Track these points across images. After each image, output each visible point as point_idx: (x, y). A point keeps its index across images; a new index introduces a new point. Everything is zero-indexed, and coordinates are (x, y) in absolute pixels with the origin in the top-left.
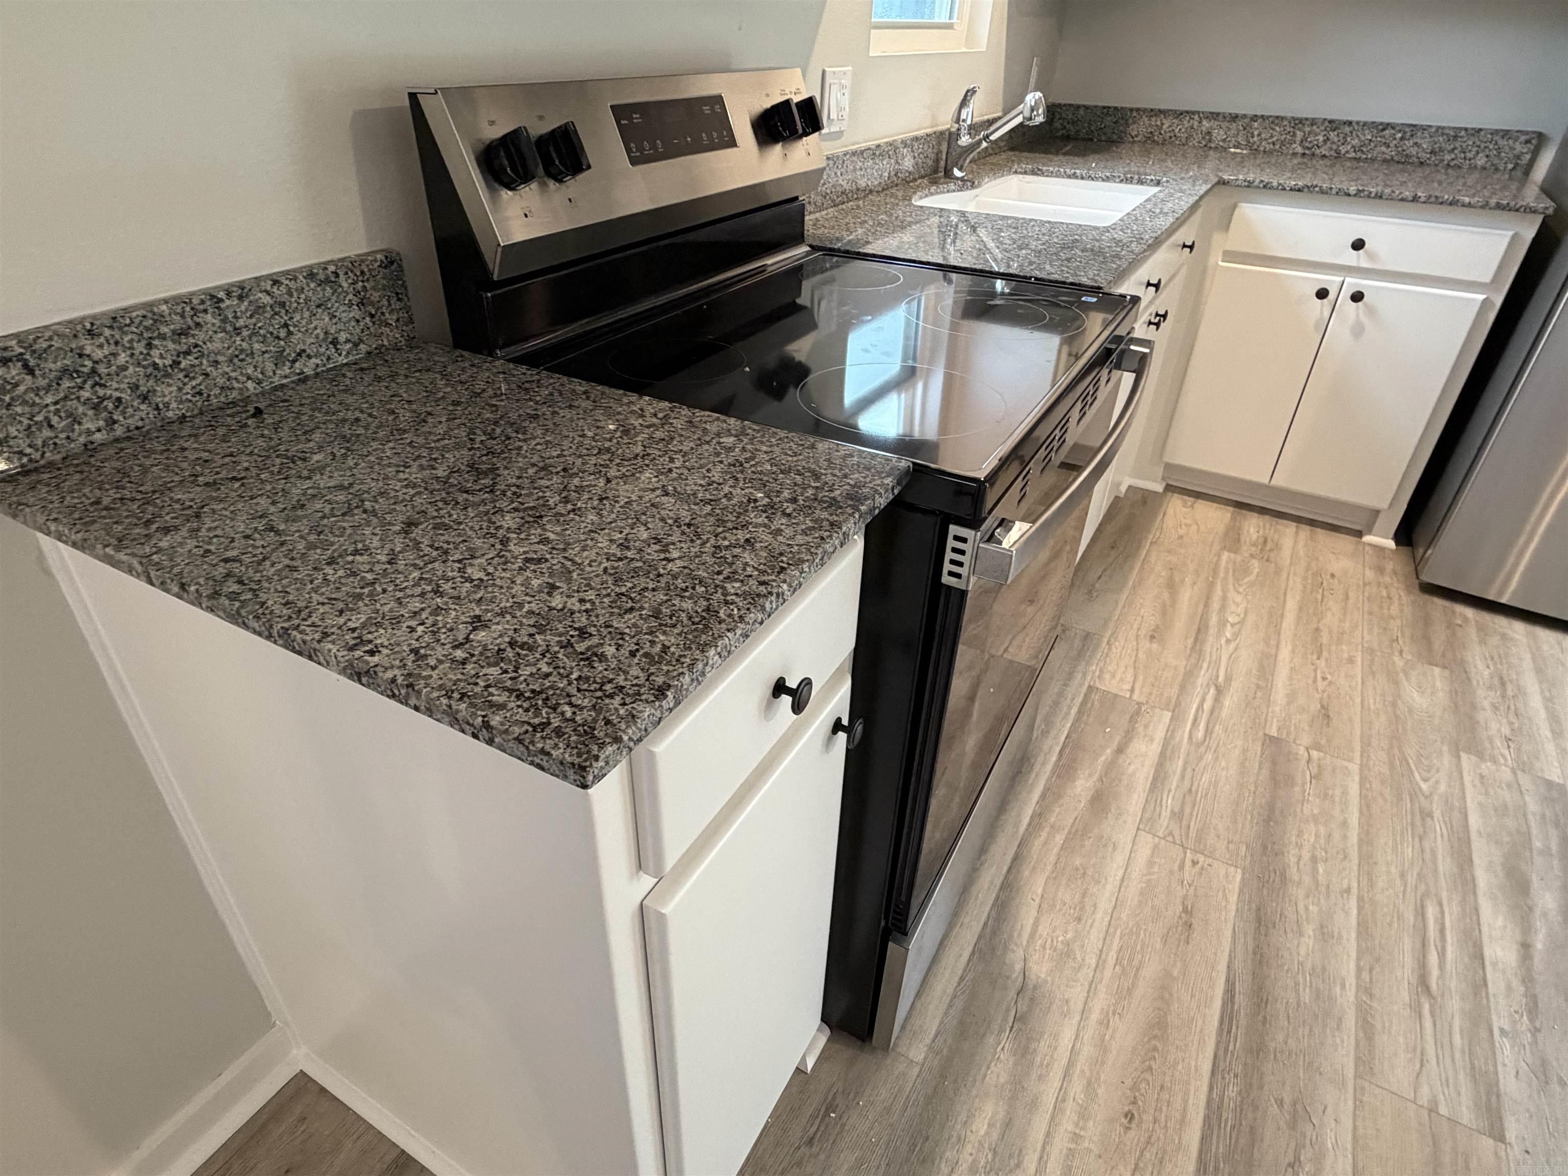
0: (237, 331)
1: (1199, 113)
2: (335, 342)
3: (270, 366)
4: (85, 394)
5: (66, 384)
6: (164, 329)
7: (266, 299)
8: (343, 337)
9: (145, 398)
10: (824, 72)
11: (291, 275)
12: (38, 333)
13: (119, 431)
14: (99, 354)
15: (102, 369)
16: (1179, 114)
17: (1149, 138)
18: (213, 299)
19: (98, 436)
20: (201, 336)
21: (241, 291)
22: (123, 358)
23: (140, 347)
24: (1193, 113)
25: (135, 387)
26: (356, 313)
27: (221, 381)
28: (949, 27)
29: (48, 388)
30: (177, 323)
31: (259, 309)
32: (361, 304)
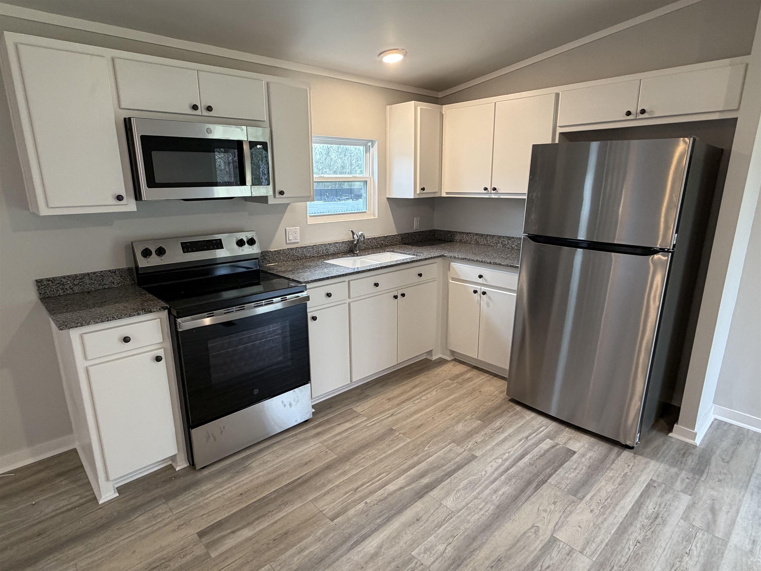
0: (92, 279)
1: (472, 233)
2: (113, 283)
3: (98, 286)
4: (60, 287)
5: (58, 285)
6: (78, 278)
7: (99, 275)
8: (115, 282)
9: (71, 289)
10: (286, 229)
11: (106, 271)
12: (55, 278)
13: (65, 293)
14: (64, 281)
15: (65, 284)
16: (468, 234)
17: (461, 241)
18: (88, 274)
19: (61, 294)
20: (84, 280)
21: (94, 273)
22: (69, 282)
23: (72, 281)
24: (471, 233)
25: (70, 287)
26: (119, 278)
27: (87, 287)
28: (365, 212)
29: (54, 286)
30: (80, 277)
31: (97, 276)
32: (121, 276)
